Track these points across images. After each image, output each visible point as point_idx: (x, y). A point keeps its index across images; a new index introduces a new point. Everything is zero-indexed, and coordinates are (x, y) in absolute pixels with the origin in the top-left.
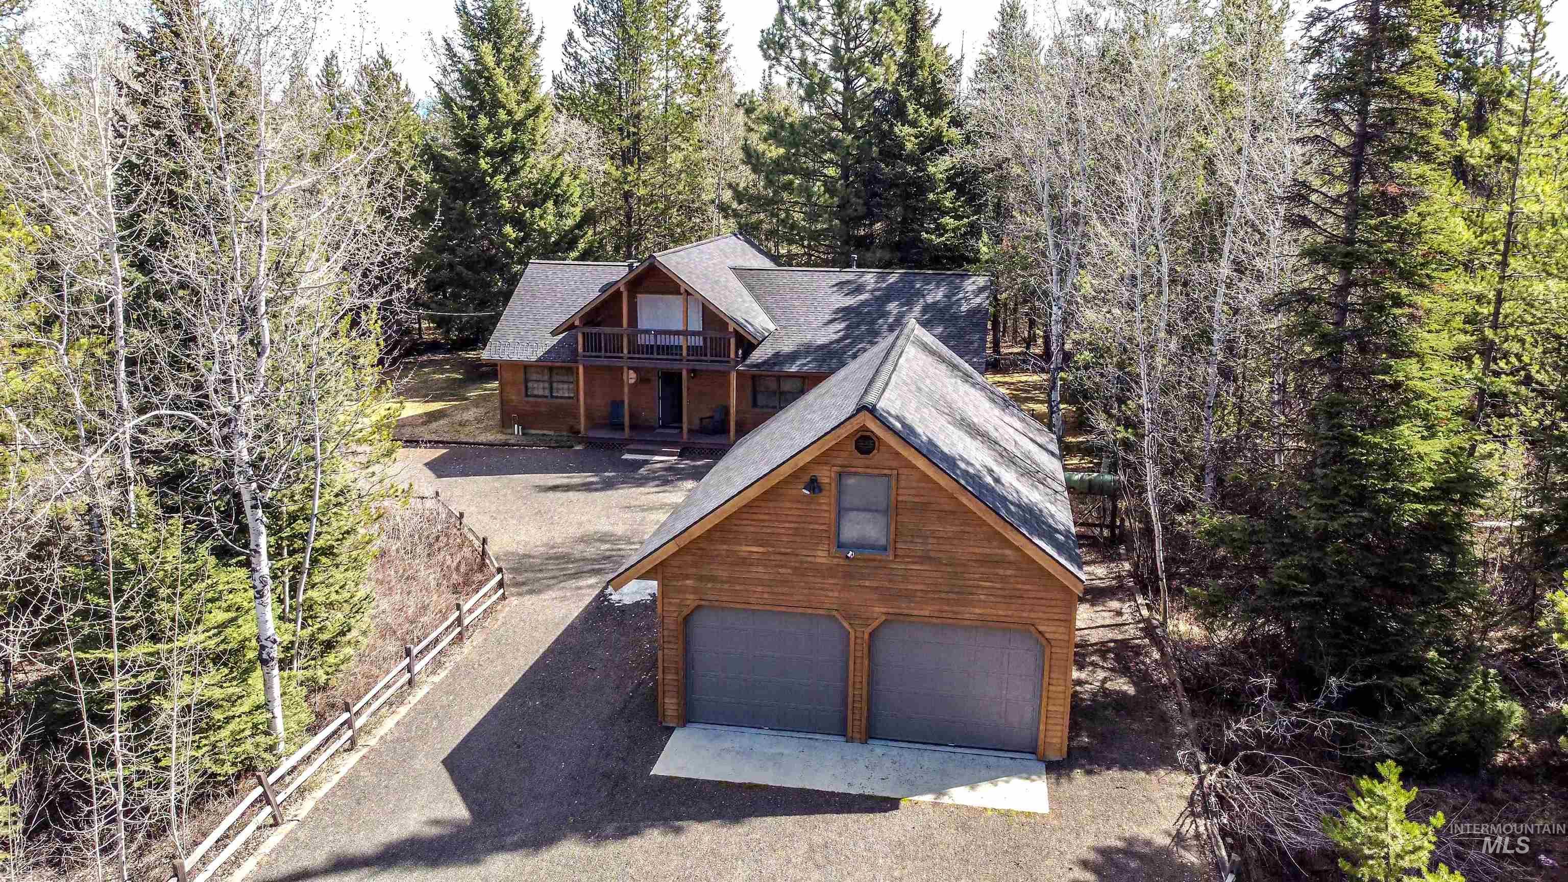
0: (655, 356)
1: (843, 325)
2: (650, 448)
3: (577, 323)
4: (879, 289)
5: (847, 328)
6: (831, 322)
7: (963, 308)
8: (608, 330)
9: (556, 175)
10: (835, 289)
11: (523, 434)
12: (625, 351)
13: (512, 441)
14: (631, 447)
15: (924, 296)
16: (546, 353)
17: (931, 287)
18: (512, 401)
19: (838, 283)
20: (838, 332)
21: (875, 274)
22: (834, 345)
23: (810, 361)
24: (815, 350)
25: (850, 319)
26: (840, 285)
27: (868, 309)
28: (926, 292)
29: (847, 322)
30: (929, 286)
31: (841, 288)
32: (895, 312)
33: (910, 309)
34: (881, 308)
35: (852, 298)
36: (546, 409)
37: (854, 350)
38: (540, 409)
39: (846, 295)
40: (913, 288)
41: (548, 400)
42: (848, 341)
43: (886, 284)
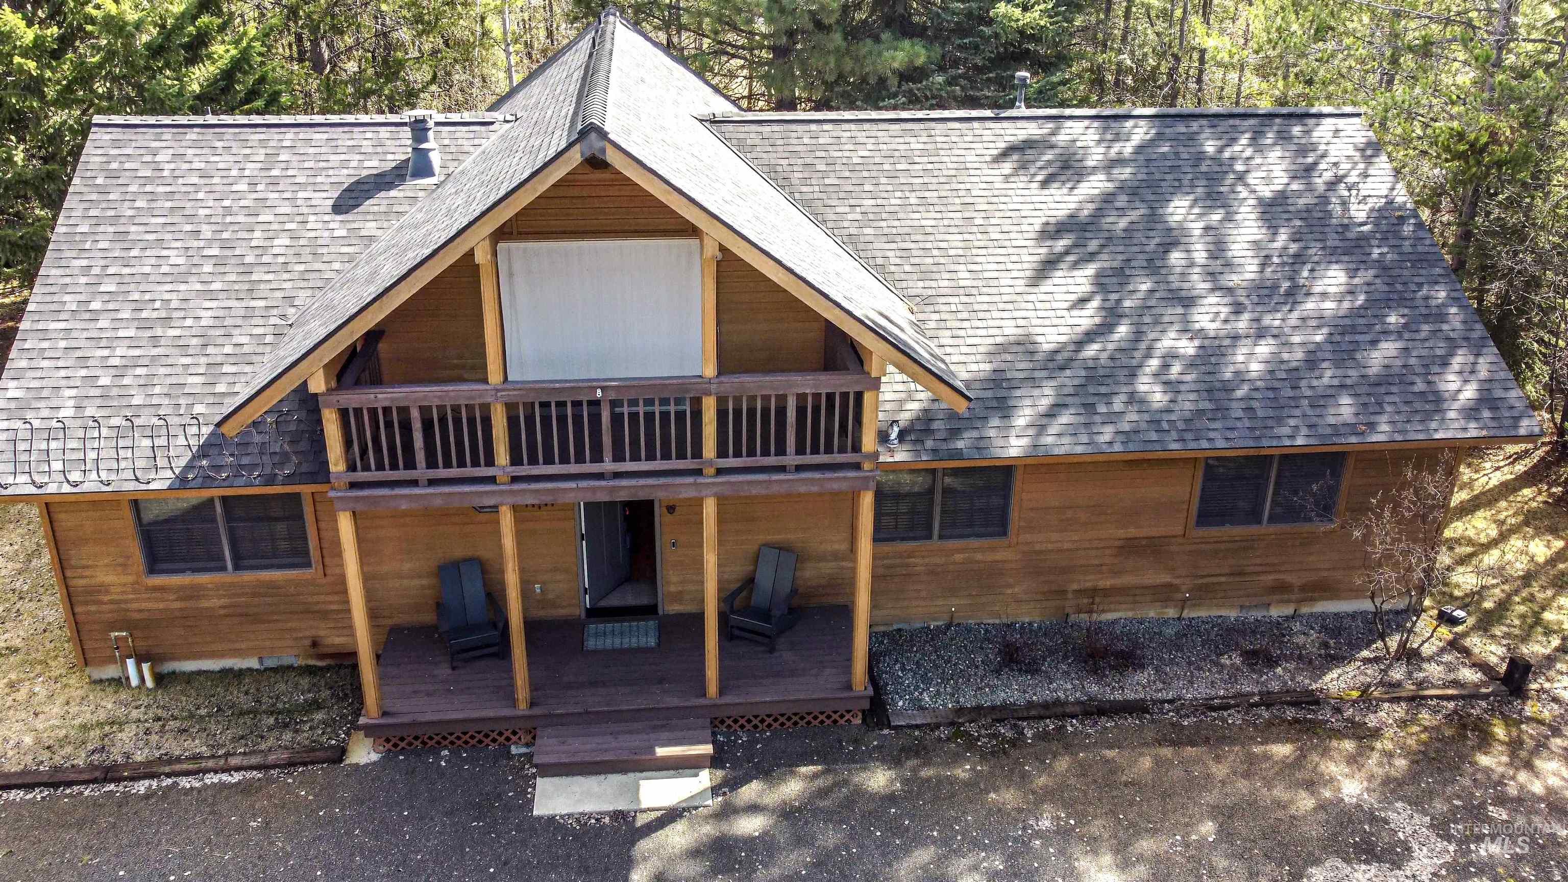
0: (608, 465)
2: (622, 746)
3: (318, 385)
4: (1119, 162)
5: (1101, 284)
6: (1047, 266)
7: (1359, 213)
8: (430, 394)
10: (1007, 167)
11: (160, 679)
12: (502, 455)
13: (130, 739)
14: (544, 748)
15: (1241, 178)
16: (204, 451)
17: (1242, 146)
18: (104, 589)
19: (1005, 154)
20: (1083, 301)
21: (1086, 123)
22: (1091, 350)
23: (1051, 414)
24: (1050, 365)
25: (1091, 257)
26: (1015, 157)
27: (1123, 223)
28: (1239, 167)
29: (1090, 270)
30: (1237, 148)
31: (1023, 166)
32: (1196, 228)
33: (1229, 218)
34: (1154, 218)
35: (1065, 191)
36: (223, 601)
37: (1154, 363)
38: (205, 604)
39: (1045, 184)
40: (1200, 157)
41: (229, 577)
42: (1123, 330)
43: (1128, 149)
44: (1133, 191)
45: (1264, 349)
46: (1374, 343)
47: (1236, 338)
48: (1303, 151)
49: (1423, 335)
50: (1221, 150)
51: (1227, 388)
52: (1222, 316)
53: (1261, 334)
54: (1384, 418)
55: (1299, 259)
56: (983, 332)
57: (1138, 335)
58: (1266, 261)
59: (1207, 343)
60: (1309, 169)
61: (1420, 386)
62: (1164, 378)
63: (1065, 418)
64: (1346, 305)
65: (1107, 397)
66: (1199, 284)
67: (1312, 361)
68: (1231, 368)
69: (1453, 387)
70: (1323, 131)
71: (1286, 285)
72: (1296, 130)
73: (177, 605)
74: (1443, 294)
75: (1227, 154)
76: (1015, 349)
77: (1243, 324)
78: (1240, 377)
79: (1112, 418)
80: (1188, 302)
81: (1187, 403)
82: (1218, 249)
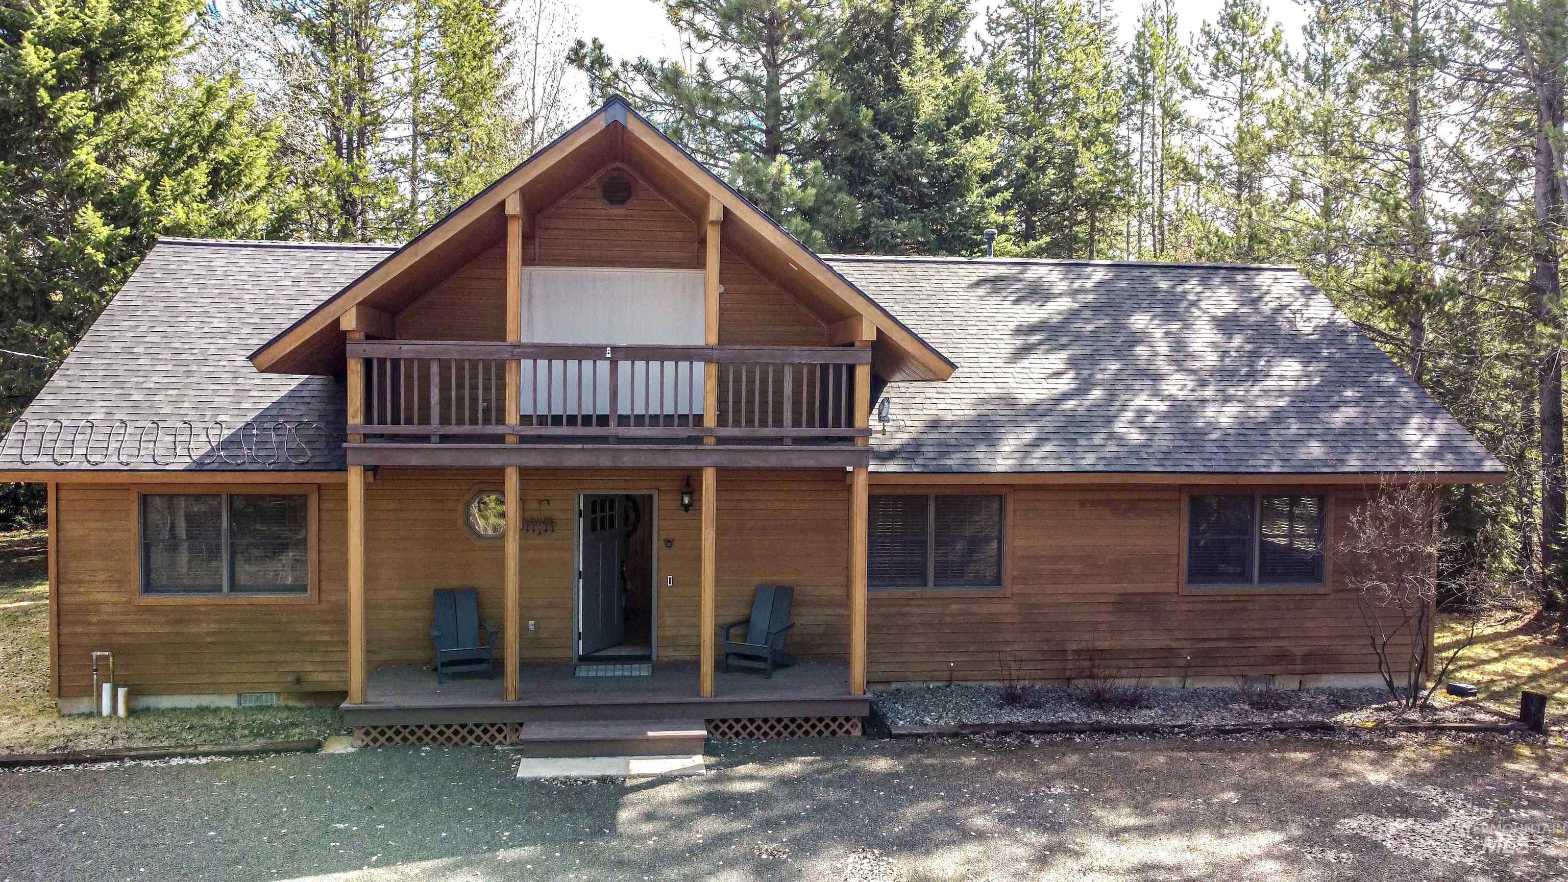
0: (613, 429)
1: (1057, 360)
2: (612, 731)
3: (349, 323)
4: (1082, 290)
5: (1073, 363)
6: (1024, 351)
8: (451, 349)
9: (215, 115)
10: (981, 291)
11: (132, 712)
13: (95, 743)
14: (531, 732)
15: (1194, 304)
17: (1192, 285)
18: (96, 608)
19: (979, 283)
20: (1058, 374)
21: (1050, 268)
22: (1069, 404)
23: (1036, 444)
24: (1031, 413)
25: (1063, 347)
26: (988, 286)
27: (1090, 327)
28: (1191, 297)
29: (1064, 355)
30: (1187, 286)
31: (996, 291)
32: (1158, 333)
33: (1187, 326)
34: (1118, 326)
35: (1034, 307)
36: (213, 627)
37: (1129, 415)
38: (194, 629)
39: (1016, 302)
40: (1155, 291)
41: (224, 598)
42: (1097, 393)
43: (1089, 284)
44: (1097, 310)
45: (1232, 409)
46: (1335, 408)
47: (1203, 402)
48: (1249, 290)
49: (1379, 404)
50: (1173, 287)
51: (1201, 433)
52: (1189, 387)
53: (1227, 400)
54: (1354, 456)
55: (1255, 354)
56: (967, 391)
57: (1112, 396)
58: (1225, 354)
59: (1176, 403)
60: (1254, 302)
61: (1382, 436)
62: (1141, 425)
63: (1049, 447)
64: (1303, 383)
65: (1088, 436)
66: (1163, 366)
67: (1278, 416)
68: (1203, 420)
69: (1415, 438)
70: (1264, 279)
71: (1244, 371)
72: (1240, 277)
73: (168, 629)
74: (1393, 379)
75: (1180, 289)
76: (997, 402)
77: (1209, 392)
78: (1212, 426)
79: (1094, 449)
80: (1157, 377)
81: (1163, 442)
82: (1179, 346)
